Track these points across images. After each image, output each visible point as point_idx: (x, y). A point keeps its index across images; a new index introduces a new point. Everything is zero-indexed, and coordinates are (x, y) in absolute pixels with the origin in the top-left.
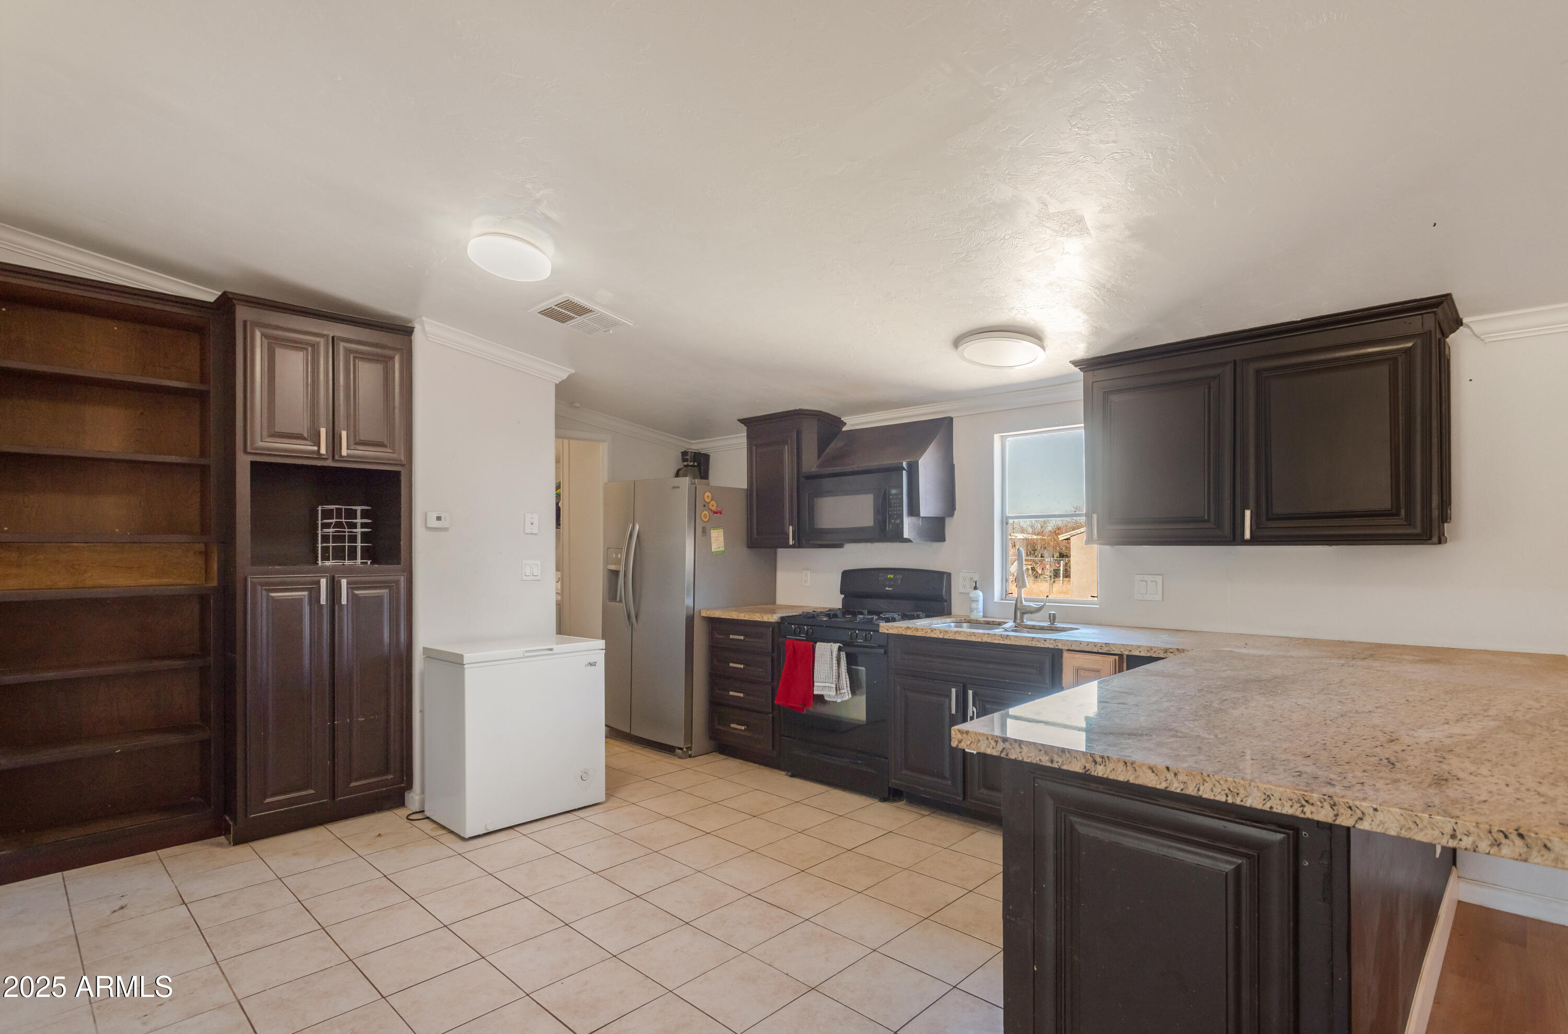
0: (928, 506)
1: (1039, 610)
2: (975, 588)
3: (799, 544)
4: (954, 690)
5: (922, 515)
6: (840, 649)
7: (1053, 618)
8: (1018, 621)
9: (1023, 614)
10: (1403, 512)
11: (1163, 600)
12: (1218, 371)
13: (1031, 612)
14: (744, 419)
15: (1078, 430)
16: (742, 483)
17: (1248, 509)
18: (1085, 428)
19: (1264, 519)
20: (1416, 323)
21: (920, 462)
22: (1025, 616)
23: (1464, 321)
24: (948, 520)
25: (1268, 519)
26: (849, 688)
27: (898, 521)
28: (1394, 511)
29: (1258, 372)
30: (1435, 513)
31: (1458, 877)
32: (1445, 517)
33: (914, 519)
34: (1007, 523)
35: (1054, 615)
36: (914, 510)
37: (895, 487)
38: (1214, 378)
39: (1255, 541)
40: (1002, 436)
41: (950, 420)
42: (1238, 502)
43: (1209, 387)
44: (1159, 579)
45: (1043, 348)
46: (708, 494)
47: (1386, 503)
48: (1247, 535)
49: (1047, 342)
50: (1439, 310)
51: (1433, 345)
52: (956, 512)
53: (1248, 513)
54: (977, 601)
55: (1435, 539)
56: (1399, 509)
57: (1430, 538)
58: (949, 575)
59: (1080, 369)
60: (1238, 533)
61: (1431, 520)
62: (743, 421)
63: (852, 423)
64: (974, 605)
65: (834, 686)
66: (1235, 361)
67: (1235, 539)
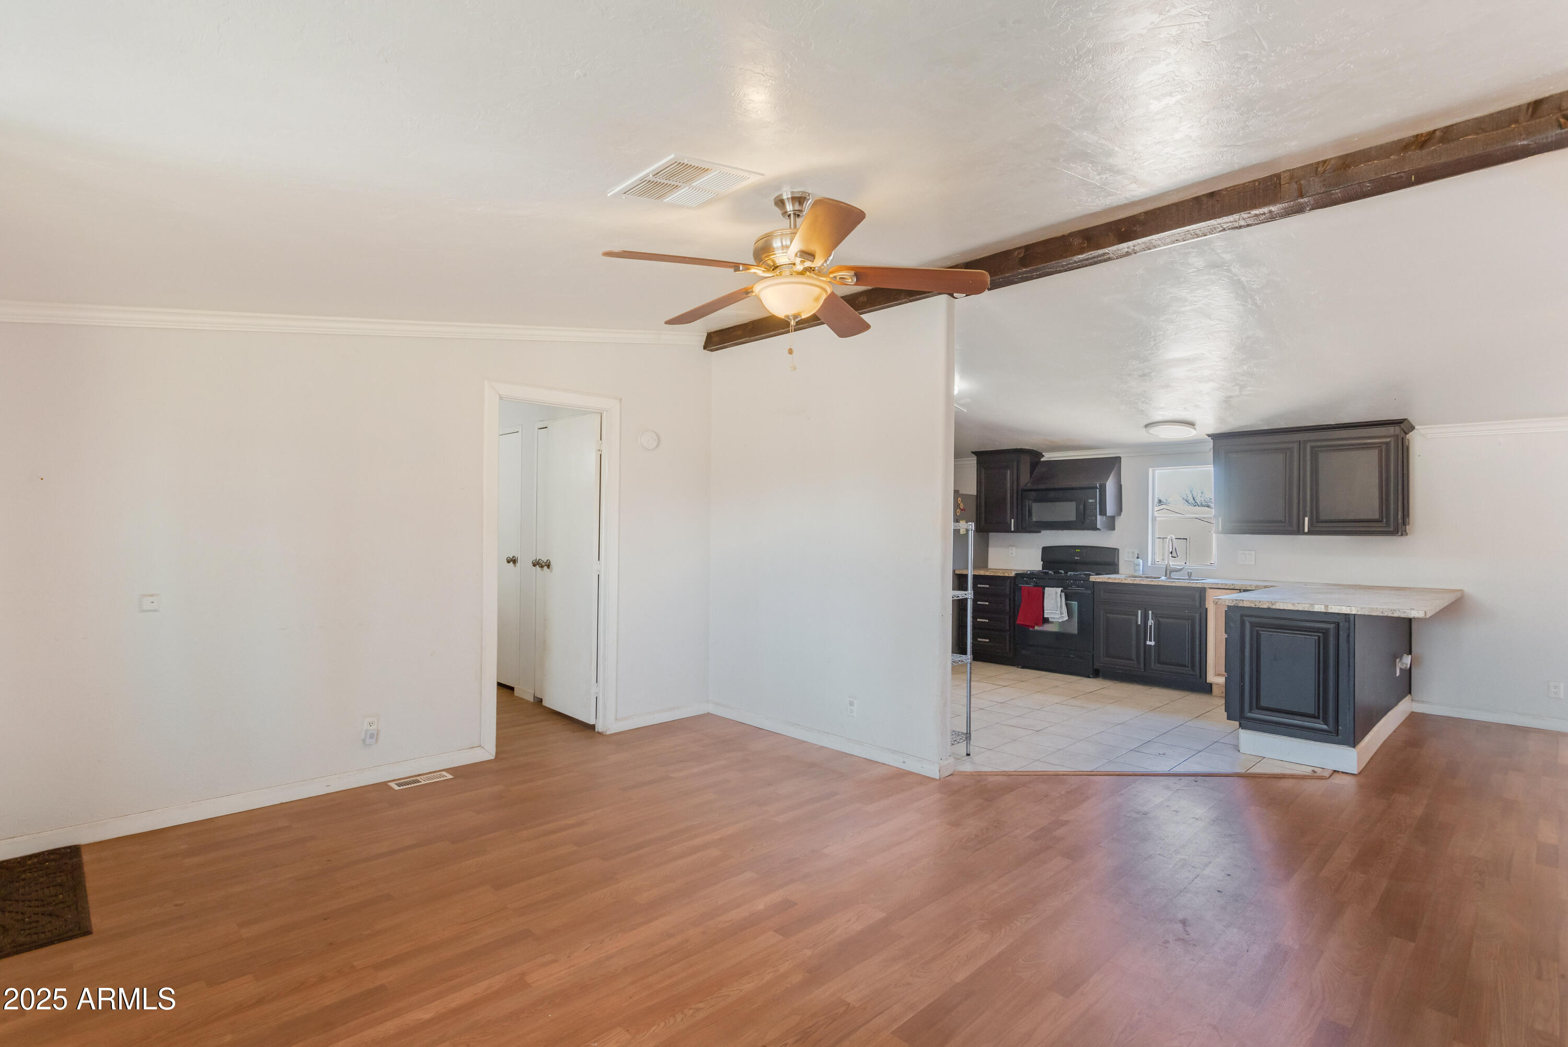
0: (1110, 509)
1: (1181, 570)
2: (1138, 558)
3: (1017, 530)
4: (1140, 611)
5: (1108, 515)
6: (1062, 591)
7: (1190, 575)
8: (1168, 576)
9: (1171, 572)
10: (1384, 520)
11: (1255, 564)
12: (1290, 445)
13: (1177, 571)
14: (978, 452)
15: (1210, 468)
16: (973, 491)
17: (1306, 516)
18: (1214, 466)
19: (1315, 522)
20: (1391, 430)
21: (1107, 484)
22: (1172, 573)
23: (1416, 428)
24: (1116, 518)
25: (1317, 522)
26: (1066, 614)
27: (1093, 518)
28: (1380, 520)
29: (1312, 448)
30: (1400, 521)
31: (1412, 700)
32: (1404, 523)
33: (1104, 518)
34: (1155, 520)
35: (1191, 572)
36: (1103, 512)
37: (1092, 499)
38: (1289, 449)
39: (1310, 532)
40: (1153, 470)
41: (1119, 458)
42: (1301, 513)
43: (1286, 454)
44: (1253, 553)
45: (1195, 429)
46: (959, 499)
47: (1376, 516)
48: (1306, 530)
49: (1196, 427)
50: (1402, 425)
51: (1399, 441)
52: (1122, 513)
53: (1306, 519)
54: (1139, 565)
55: (1400, 533)
56: (1382, 518)
57: (1398, 533)
58: (1118, 550)
59: (1212, 438)
60: (1301, 528)
61: (1398, 524)
62: (975, 453)
63: (1048, 456)
64: (1137, 568)
65: (1059, 612)
66: (1300, 441)
67: (1299, 531)
